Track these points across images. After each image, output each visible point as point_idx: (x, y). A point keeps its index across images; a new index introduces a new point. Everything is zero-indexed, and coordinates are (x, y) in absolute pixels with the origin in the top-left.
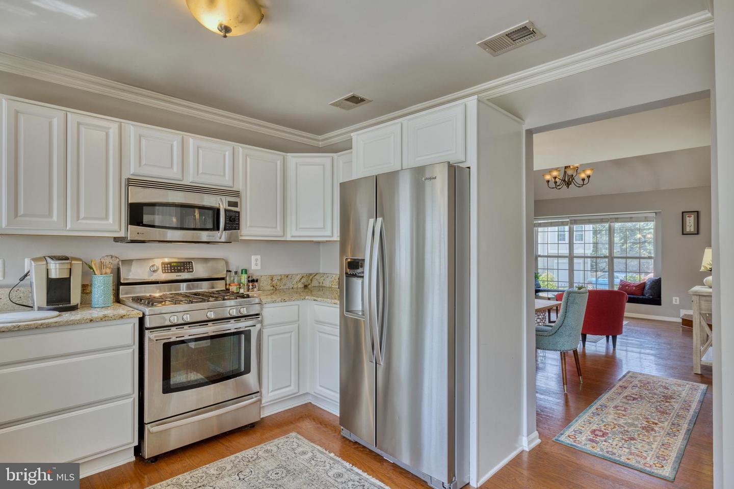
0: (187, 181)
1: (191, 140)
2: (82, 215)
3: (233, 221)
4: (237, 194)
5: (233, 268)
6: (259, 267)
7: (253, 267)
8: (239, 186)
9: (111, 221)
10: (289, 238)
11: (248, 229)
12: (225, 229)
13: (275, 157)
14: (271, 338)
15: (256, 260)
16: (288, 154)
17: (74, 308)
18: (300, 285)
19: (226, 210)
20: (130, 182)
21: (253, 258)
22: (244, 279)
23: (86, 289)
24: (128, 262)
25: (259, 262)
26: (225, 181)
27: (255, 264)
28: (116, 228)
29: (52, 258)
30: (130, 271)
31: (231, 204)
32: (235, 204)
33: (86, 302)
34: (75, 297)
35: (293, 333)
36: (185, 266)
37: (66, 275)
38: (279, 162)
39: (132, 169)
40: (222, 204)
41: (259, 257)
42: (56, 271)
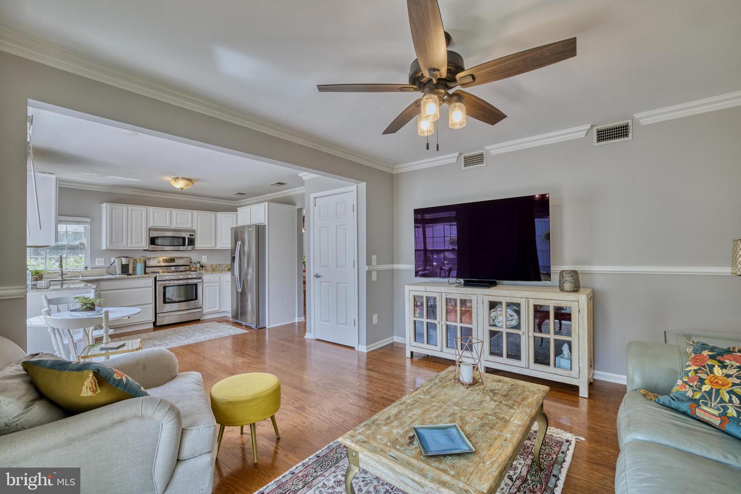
0: (173, 227)
1: (174, 212)
2: (133, 242)
3: (192, 242)
4: (194, 231)
5: (194, 261)
6: (206, 261)
7: (203, 261)
8: (195, 228)
9: (143, 243)
10: (218, 248)
11: (199, 245)
12: (188, 245)
13: (211, 215)
14: (207, 288)
15: (205, 258)
16: (218, 213)
17: (130, 275)
18: (226, 269)
19: (188, 238)
20: (150, 229)
21: (203, 257)
22: (198, 265)
23: (134, 269)
24: (149, 259)
25: (206, 259)
26: (189, 226)
27: (204, 260)
28: (146, 246)
29: (123, 257)
30: (150, 262)
31: (190, 235)
32: (192, 235)
33: (134, 273)
34: (131, 271)
35: (217, 287)
36: (172, 260)
37: (128, 263)
38: (213, 217)
39: (151, 225)
40: (186, 235)
41: (206, 257)
42: (124, 261)
